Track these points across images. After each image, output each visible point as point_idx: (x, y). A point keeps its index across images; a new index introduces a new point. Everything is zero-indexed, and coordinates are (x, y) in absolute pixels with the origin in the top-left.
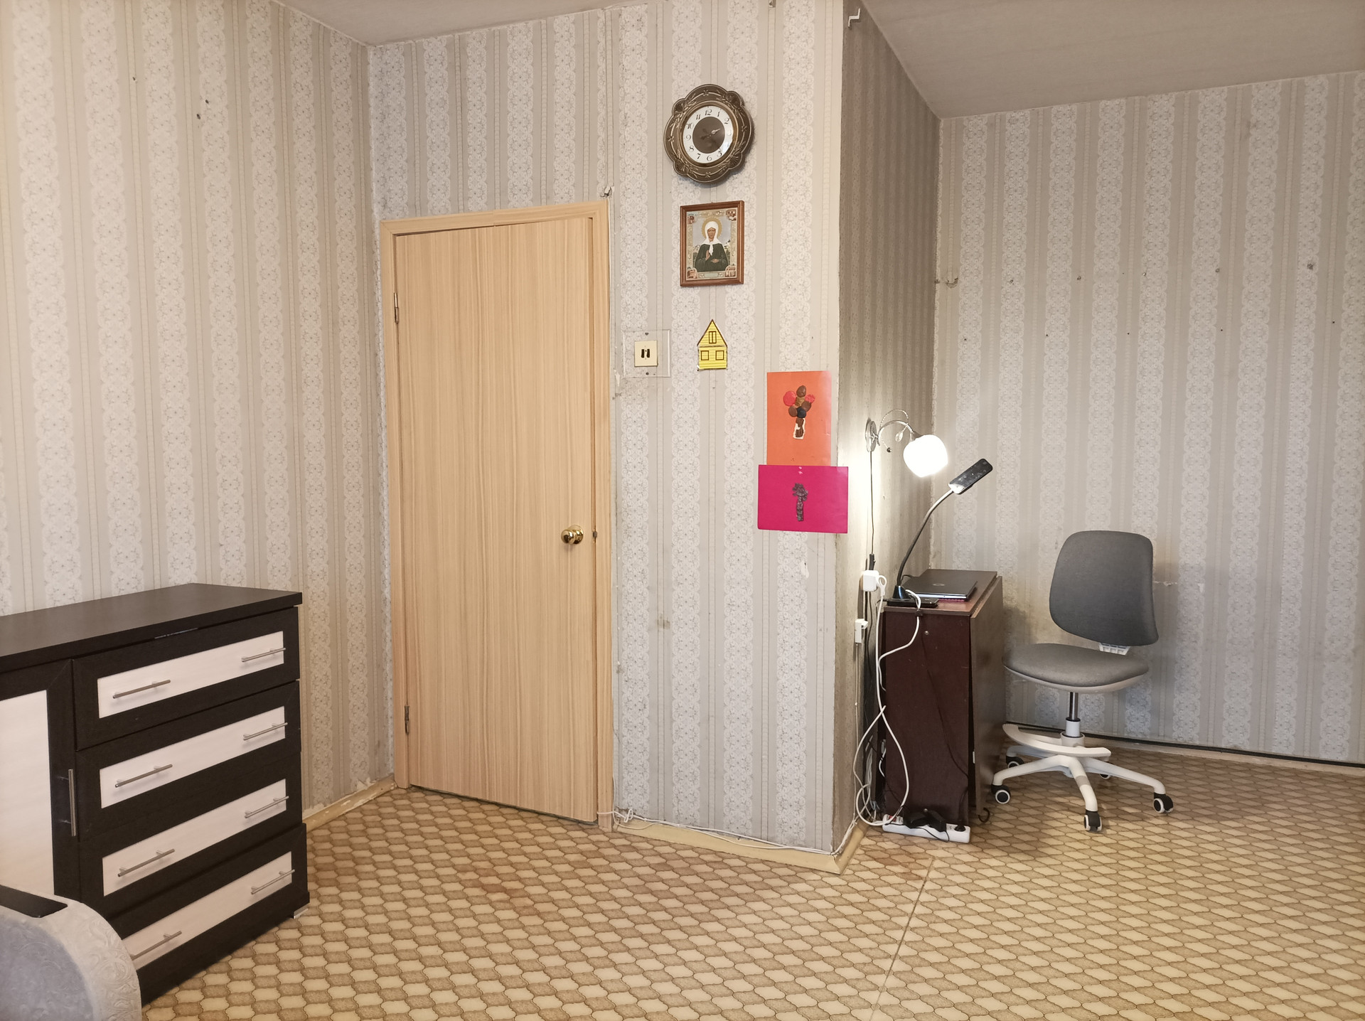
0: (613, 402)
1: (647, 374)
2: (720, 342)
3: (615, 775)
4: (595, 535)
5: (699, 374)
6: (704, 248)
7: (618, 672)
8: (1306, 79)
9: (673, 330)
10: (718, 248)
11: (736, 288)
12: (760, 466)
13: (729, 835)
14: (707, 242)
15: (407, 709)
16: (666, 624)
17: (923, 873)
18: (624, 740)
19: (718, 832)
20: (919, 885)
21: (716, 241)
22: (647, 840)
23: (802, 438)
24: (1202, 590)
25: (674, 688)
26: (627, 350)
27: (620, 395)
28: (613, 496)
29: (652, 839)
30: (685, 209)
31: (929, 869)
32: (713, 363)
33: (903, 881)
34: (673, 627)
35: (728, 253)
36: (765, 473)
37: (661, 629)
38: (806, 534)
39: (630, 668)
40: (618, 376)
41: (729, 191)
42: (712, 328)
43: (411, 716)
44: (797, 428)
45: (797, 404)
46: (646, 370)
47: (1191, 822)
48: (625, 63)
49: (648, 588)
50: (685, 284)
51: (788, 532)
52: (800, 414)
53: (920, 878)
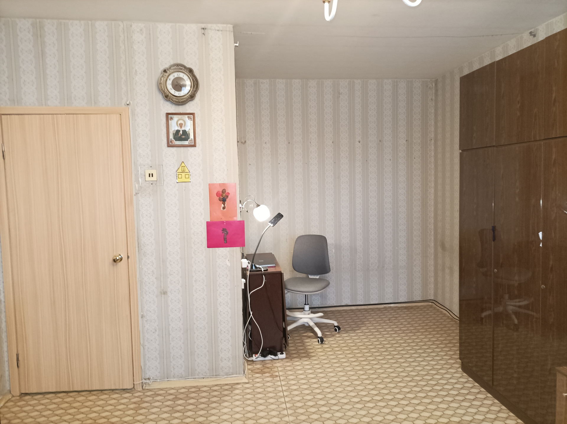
0: (134, 197)
1: (152, 184)
2: (187, 171)
3: (142, 364)
4: (128, 257)
5: (177, 184)
6: (178, 131)
7: (142, 317)
8: (355, 81)
9: (164, 165)
10: (184, 132)
11: (193, 148)
12: (207, 222)
13: (199, 378)
14: (179, 129)
15: (18, 355)
16: (165, 293)
17: (277, 374)
18: (146, 348)
19: (193, 378)
20: (278, 379)
21: (183, 129)
22: (162, 389)
23: (225, 210)
24: (334, 251)
25: (170, 320)
26: (141, 174)
27: (138, 193)
28: (136, 239)
29: (163, 388)
30: (168, 114)
31: (278, 371)
32: (184, 179)
33: (272, 379)
34: (169, 294)
35: (189, 134)
36: (209, 225)
37: (163, 295)
38: (228, 249)
39: (148, 315)
40: (137, 185)
41: (189, 108)
42: (183, 165)
43: (20, 358)
44: (223, 206)
45: (222, 196)
46: (151, 182)
47: (347, 333)
48: (135, 47)
49: (156, 278)
50: (169, 146)
51: (220, 248)
52: (224, 200)
53: (277, 376)
